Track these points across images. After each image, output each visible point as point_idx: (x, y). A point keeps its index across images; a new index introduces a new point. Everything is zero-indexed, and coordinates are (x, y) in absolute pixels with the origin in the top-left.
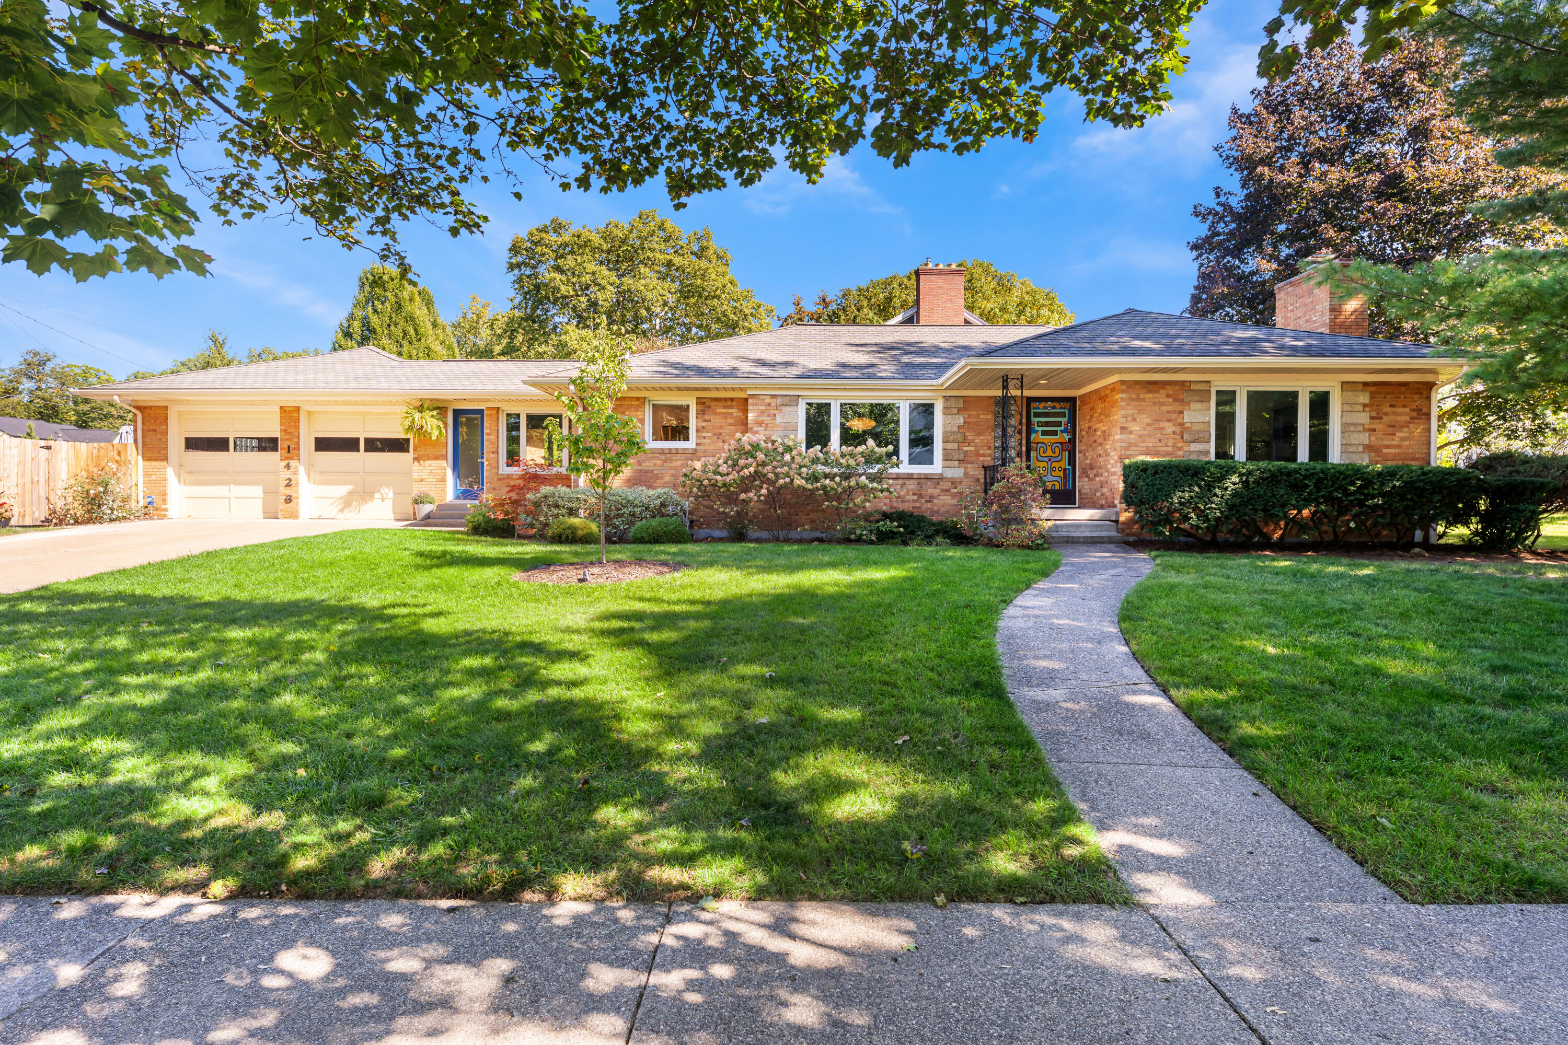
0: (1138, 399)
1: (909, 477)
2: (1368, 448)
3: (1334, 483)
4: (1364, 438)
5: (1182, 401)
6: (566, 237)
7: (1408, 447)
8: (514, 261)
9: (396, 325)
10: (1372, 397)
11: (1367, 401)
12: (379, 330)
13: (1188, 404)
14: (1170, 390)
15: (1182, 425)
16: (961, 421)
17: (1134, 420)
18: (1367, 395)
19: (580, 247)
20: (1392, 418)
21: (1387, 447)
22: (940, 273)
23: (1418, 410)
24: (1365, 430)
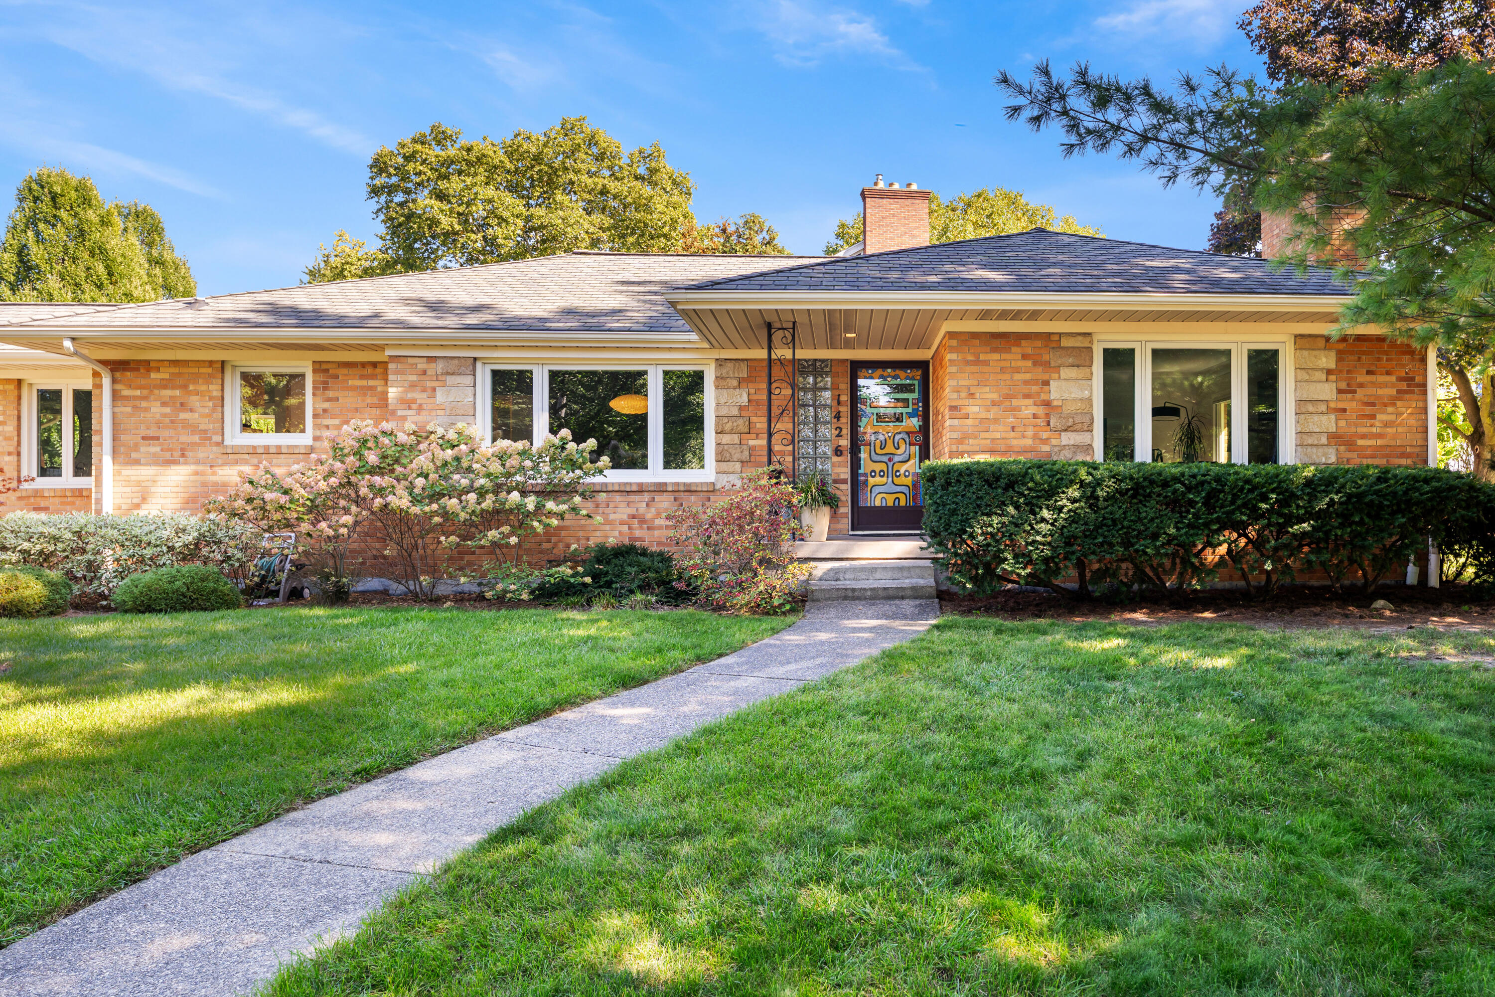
0: (977, 362)
1: (660, 489)
2: (1335, 438)
3: (1235, 497)
4: (1329, 423)
5: (1047, 365)
6: (452, 152)
7: (1395, 437)
8: (378, 182)
9: (74, 259)
10: (1339, 360)
11: (1333, 366)
12: (44, 267)
13: (1057, 369)
14: (1028, 347)
15: (1047, 403)
16: (745, 399)
17: (971, 395)
18: (1333, 354)
19: (469, 164)
20: (1370, 391)
21: (1363, 436)
22: (894, 195)
23: (1409, 379)
24: (1330, 410)
